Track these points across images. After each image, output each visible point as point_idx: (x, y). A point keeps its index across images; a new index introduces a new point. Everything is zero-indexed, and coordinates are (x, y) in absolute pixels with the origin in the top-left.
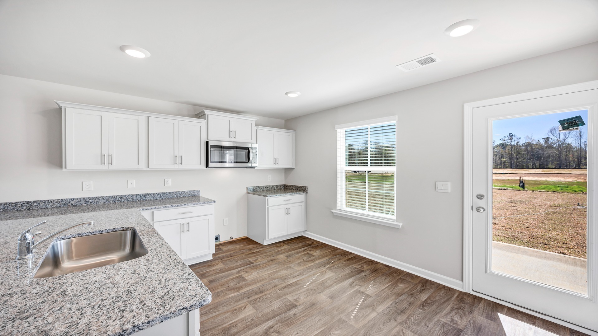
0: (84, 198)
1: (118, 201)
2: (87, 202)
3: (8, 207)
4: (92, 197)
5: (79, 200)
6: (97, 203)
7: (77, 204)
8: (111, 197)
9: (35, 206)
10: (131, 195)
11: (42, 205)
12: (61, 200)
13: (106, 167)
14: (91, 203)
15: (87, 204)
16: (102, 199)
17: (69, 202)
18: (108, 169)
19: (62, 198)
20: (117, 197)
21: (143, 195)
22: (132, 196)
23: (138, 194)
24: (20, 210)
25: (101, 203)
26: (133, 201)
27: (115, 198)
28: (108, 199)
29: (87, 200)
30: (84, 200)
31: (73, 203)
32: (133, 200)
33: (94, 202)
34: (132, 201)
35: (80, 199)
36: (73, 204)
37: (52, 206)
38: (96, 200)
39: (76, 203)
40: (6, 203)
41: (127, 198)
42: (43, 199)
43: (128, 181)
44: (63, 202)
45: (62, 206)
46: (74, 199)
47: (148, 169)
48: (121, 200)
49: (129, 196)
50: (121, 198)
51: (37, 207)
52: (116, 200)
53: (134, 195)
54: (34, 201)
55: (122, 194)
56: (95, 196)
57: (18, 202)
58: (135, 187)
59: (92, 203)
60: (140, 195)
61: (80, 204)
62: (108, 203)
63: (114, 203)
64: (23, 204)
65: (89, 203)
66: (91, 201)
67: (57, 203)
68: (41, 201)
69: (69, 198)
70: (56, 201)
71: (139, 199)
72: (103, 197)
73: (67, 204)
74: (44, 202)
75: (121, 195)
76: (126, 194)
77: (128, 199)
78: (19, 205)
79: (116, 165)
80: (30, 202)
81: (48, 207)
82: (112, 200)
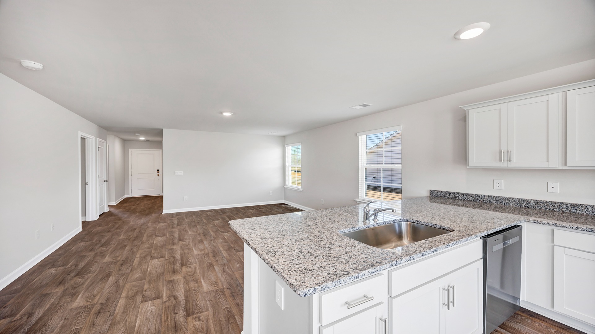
0: (494, 197)
1: (532, 206)
2: (497, 201)
3: (442, 194)
4: (502, 197)
5: (489, 197)
6: (507, 204)
7: (488, 202)
8: (524, 200)
9: (457, 196)
10: (551, 202)
11: (461, 197)
12: (475, 195)
13: (505, 164)
14: (500, 202)
15: (497, 203)
16: (513, 201)
17: (481, 198)
18: (507, 167)
19: (476, 194)
20: (530, 201)
21: (571, 205)
22: (553, 204)
23: (563, 203)
24: (449, 198)
25: (511, 205)
26: (555, 211)
27: (528, 202)
28: (519, 202)
29: (497, 199)
30: (494, 199)
31: (484, 199)
32: (554, 209)
33: (503, 203)
34: (553, 211)
35: (491, 196)
36: (484, 201)
37: (468, 199)
38: (505, 200)
39: (487, 200)
40: (441, 191)
41: (545, 204)
42: (462, 192)
43: (548, 183)
44: (476, 197)
45: (475, 200)
46: (485, 196)
47: (565, 168)
48: (536, 206)
49: (548, 203)
50: (537, 203)
51: (459, 198)
52: (529, 205)
53: (555, 203)
54: (457, 193)
55: (538, 199)
56: (505, 196)
57: (448, 192)
58: (558, 192)
59: (502, 203)
60: (566, 205)
61: (490, 202)
62: (520, 206)
63: (527, 207)
64: (451, 193)
65: (499, 203)
66: (501, 201)
67: (471, 197)
68: (461, 193)
69: (481, 194)
70: (471, 195)
71: (564, 210)
72: (514, 198)
73: (479, 200)
74: (463, 194)
75: (536, 199)
76: (543, 200)
77: (547, 207)
78: (448, 194)
79: (516, 162)
80: (454, 193)
81: (465, 199)
82: (525, 203)
